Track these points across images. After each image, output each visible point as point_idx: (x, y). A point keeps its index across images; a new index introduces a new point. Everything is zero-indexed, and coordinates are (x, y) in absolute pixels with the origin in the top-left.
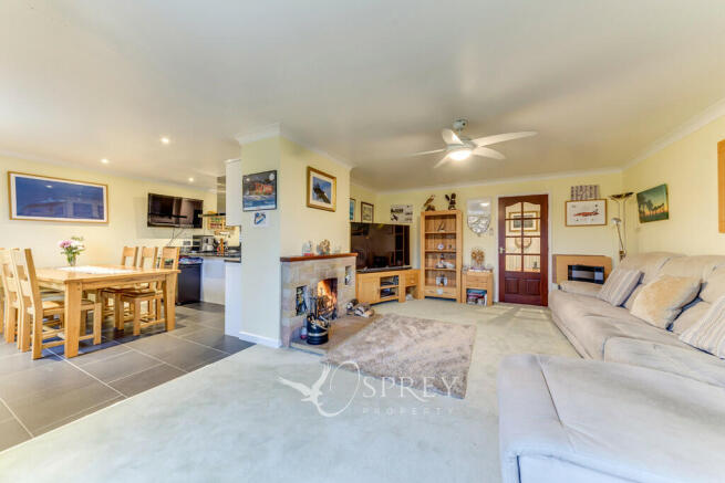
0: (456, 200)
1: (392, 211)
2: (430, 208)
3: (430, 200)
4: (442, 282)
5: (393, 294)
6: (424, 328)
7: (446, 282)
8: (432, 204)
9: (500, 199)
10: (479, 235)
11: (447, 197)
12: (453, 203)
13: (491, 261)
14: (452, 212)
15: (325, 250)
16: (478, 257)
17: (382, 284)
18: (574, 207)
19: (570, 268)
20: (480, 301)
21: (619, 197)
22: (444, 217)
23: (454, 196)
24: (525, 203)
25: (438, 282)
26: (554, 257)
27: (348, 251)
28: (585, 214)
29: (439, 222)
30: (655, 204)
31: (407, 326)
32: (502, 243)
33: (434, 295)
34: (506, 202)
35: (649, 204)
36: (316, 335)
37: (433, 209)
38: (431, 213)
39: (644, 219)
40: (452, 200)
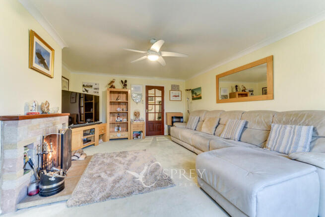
0: (127, 83)
1: (84, 86)
2: (112, 87)
3: (112, 82)
4: (118, 130)
5: (90, 141)
6: (125, 157)
7: (120, 129)
8: (114, 84)
9: (146, 86)
10: (137, 103)
11: (122, 81)
12: (125, 85)
13: (143, 116)
14: (125, 90)
15: (46, 110)
16: (137, 114)
17: (85, 135)
18: (172, 93)
19: (172, 117)
20: (139, 137)
21: (187, 90)
22: (119, 92)
23: (126, 81)
24: (156, 90)
25: (116, 130)
26: (166, 113)
27: (60, 112)
28: (176, 96)
29: (116, 95)
30: (198, 94)
31: (115, 158)
32: (147, 108)
33: (116, 138)
34: (148, 88)
35: (196, 94)
36: (54, 185)
37: (114, 88)
38: (113, 89)
39: (194, 99)
40: (125, 84)
